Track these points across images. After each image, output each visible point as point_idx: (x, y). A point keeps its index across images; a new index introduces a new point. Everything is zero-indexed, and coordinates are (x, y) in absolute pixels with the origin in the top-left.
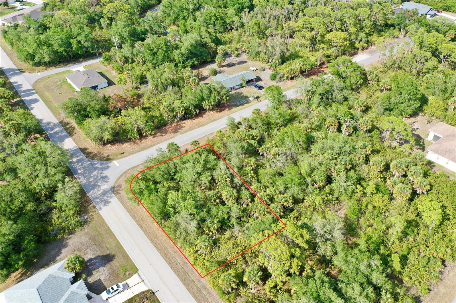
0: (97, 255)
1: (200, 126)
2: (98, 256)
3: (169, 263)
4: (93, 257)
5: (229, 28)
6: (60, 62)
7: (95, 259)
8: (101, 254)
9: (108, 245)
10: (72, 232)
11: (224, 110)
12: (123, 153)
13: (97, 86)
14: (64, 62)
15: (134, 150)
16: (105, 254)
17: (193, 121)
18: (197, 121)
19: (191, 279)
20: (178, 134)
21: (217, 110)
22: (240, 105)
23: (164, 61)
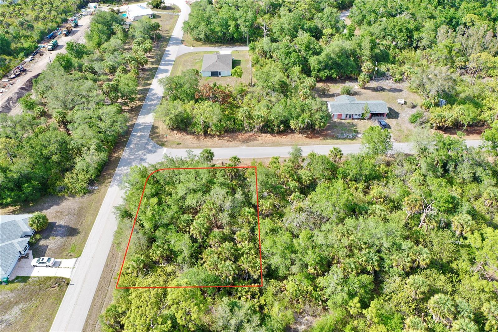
0: (68, 224)
1: (274, 145)
2: (67, 226)
3: (106, 266)
4: (63, 225)
5: (414, 45)
6: (217, 42)
7: (63, 227)
8: (71, 226)
9: (84, 222)
10: (73, 196)
11: (316, 137)
12: (180, 144)
13: (220, 73)
14: (221, 43)
15: (191, 144)
16: (74, 227)
17: (273, 138)
18: (278, 139)
19: (106, 292)
20: (245, 145)
21: (310, 134)
22: (340, 139)
23: (296, 64)
